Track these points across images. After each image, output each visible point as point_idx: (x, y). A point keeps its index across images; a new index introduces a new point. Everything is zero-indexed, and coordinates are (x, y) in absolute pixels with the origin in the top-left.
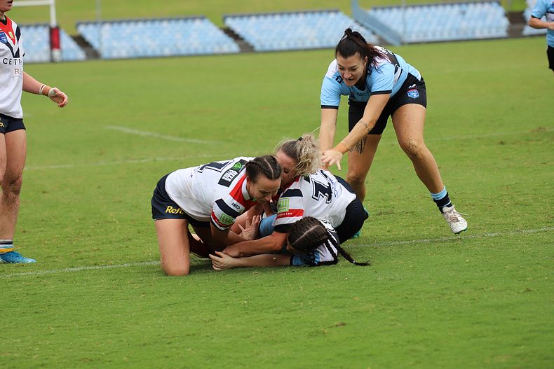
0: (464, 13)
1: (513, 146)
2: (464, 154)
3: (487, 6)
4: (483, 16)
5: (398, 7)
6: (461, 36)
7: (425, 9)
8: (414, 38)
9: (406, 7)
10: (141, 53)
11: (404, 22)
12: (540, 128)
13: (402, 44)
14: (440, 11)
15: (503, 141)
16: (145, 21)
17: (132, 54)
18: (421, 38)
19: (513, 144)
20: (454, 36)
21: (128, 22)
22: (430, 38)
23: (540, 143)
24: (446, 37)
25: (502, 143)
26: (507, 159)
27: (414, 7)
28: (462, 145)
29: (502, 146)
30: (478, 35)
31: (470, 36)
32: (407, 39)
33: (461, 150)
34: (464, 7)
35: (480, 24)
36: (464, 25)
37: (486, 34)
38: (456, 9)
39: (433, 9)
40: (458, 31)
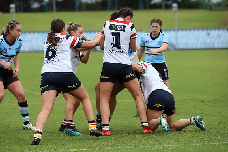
0: (209, 34)
1: (207, 103)
2: (181, 106)
3: (221, 31)
4: (219, 37)
5: (174, 30)
6: (207, 46)
7: (188, 32)
8: (181, 47)
9: (178, 30)
10: (36, 49)
11: (177, 38)
12: (225, 95)
13: (175, 49)
14: (196, 33)
15: (203, 101)
16: (39, 32)
17: (31, 49)
18: (185, 47)
19: (208, 102)
20: (203, 46)
21: (30, 32)
22: (190, 47)
23: (221, 102)
24: (199, 46)
25: (202, 102)
26: (202, 110)
27: (182, 30)
28: (182, 102)
29: (202, 103)
30: (216, 46)
31: (211, 46)
32: (178, 47)
33: (181, 104)
34: (209, 31)
35: (217, 40)
36: (208, 41)
37: (220, 46)
38: (205, 32)
39: (193, 32)
40: (205, 44)
